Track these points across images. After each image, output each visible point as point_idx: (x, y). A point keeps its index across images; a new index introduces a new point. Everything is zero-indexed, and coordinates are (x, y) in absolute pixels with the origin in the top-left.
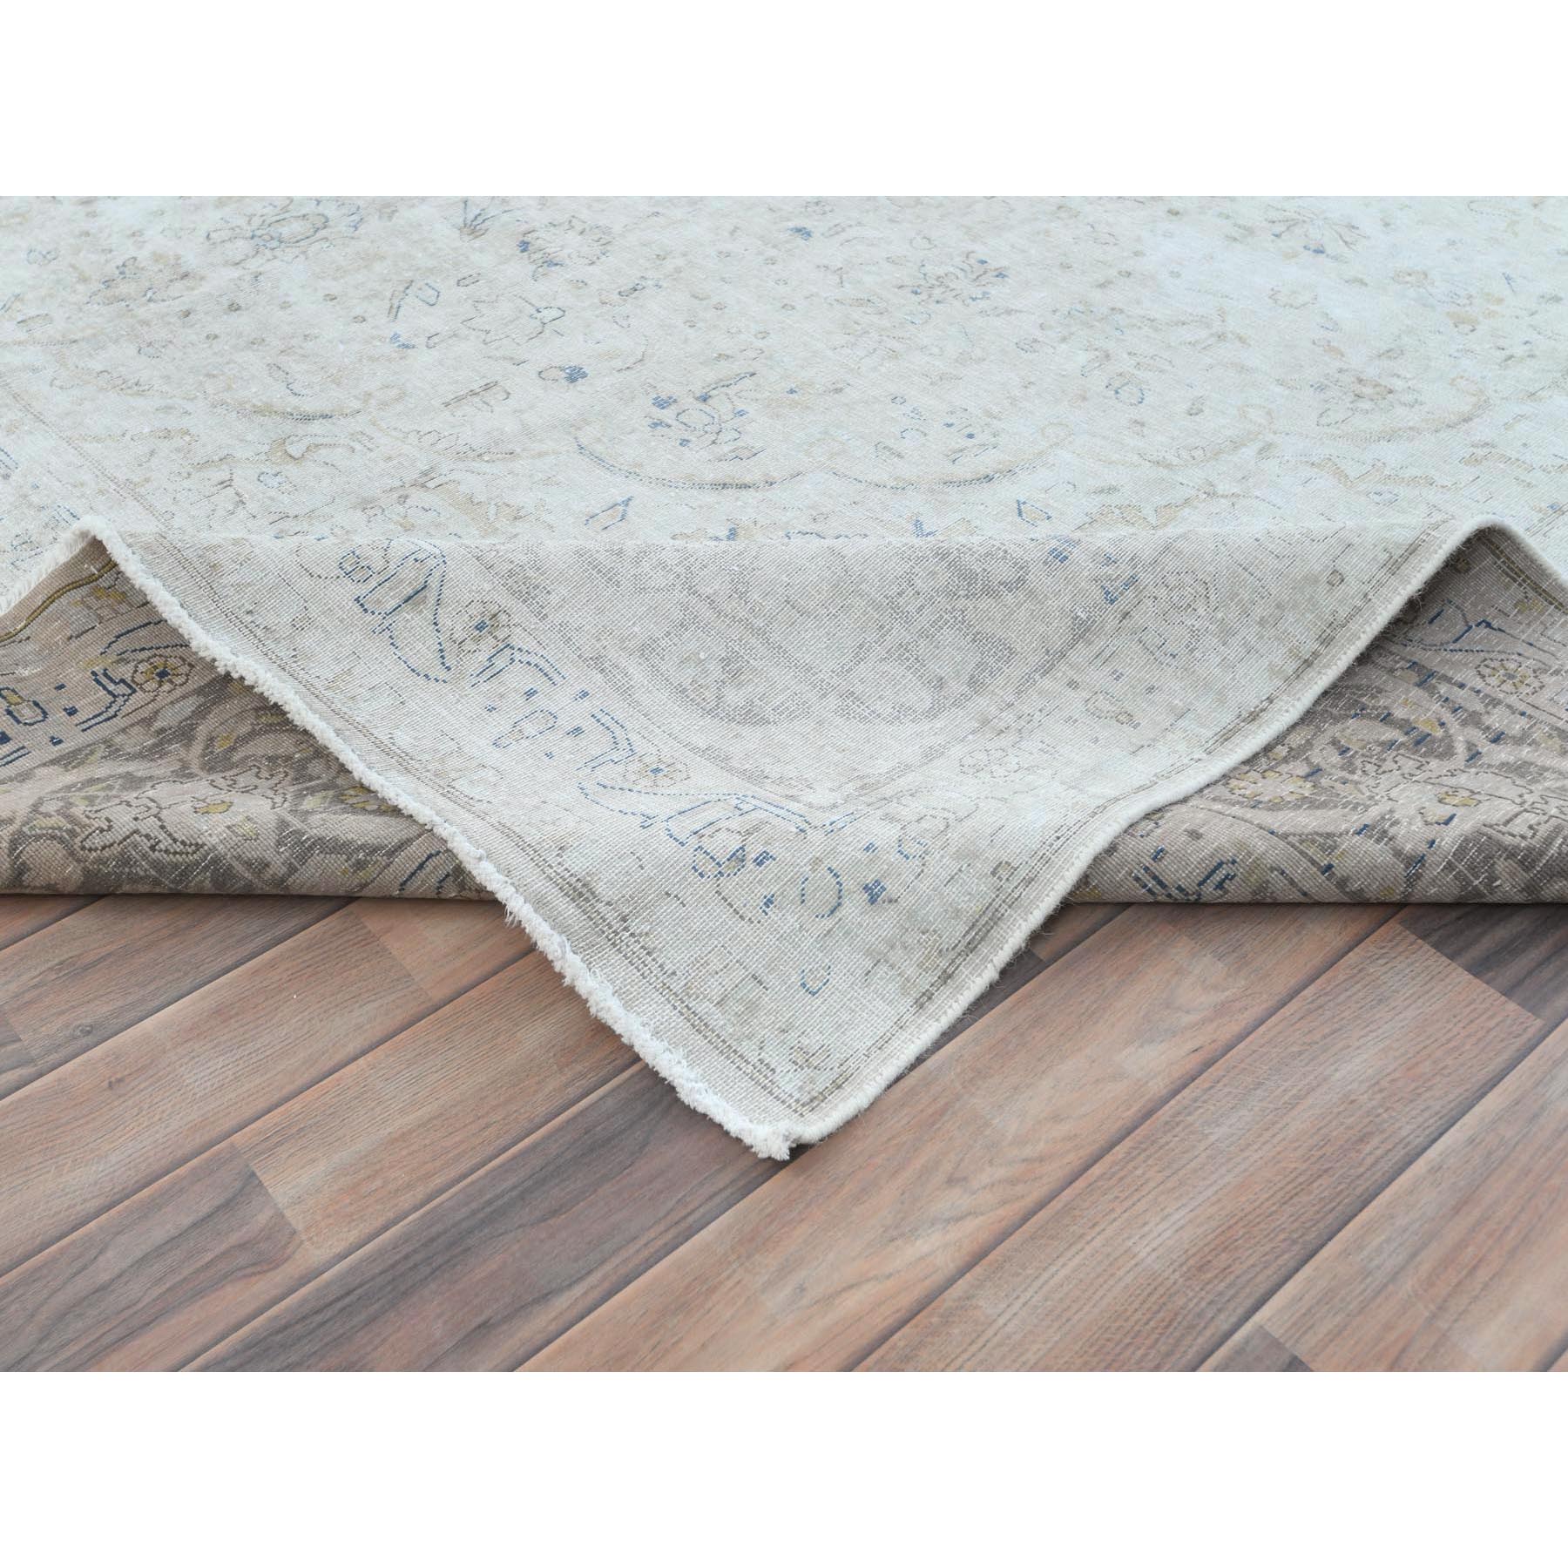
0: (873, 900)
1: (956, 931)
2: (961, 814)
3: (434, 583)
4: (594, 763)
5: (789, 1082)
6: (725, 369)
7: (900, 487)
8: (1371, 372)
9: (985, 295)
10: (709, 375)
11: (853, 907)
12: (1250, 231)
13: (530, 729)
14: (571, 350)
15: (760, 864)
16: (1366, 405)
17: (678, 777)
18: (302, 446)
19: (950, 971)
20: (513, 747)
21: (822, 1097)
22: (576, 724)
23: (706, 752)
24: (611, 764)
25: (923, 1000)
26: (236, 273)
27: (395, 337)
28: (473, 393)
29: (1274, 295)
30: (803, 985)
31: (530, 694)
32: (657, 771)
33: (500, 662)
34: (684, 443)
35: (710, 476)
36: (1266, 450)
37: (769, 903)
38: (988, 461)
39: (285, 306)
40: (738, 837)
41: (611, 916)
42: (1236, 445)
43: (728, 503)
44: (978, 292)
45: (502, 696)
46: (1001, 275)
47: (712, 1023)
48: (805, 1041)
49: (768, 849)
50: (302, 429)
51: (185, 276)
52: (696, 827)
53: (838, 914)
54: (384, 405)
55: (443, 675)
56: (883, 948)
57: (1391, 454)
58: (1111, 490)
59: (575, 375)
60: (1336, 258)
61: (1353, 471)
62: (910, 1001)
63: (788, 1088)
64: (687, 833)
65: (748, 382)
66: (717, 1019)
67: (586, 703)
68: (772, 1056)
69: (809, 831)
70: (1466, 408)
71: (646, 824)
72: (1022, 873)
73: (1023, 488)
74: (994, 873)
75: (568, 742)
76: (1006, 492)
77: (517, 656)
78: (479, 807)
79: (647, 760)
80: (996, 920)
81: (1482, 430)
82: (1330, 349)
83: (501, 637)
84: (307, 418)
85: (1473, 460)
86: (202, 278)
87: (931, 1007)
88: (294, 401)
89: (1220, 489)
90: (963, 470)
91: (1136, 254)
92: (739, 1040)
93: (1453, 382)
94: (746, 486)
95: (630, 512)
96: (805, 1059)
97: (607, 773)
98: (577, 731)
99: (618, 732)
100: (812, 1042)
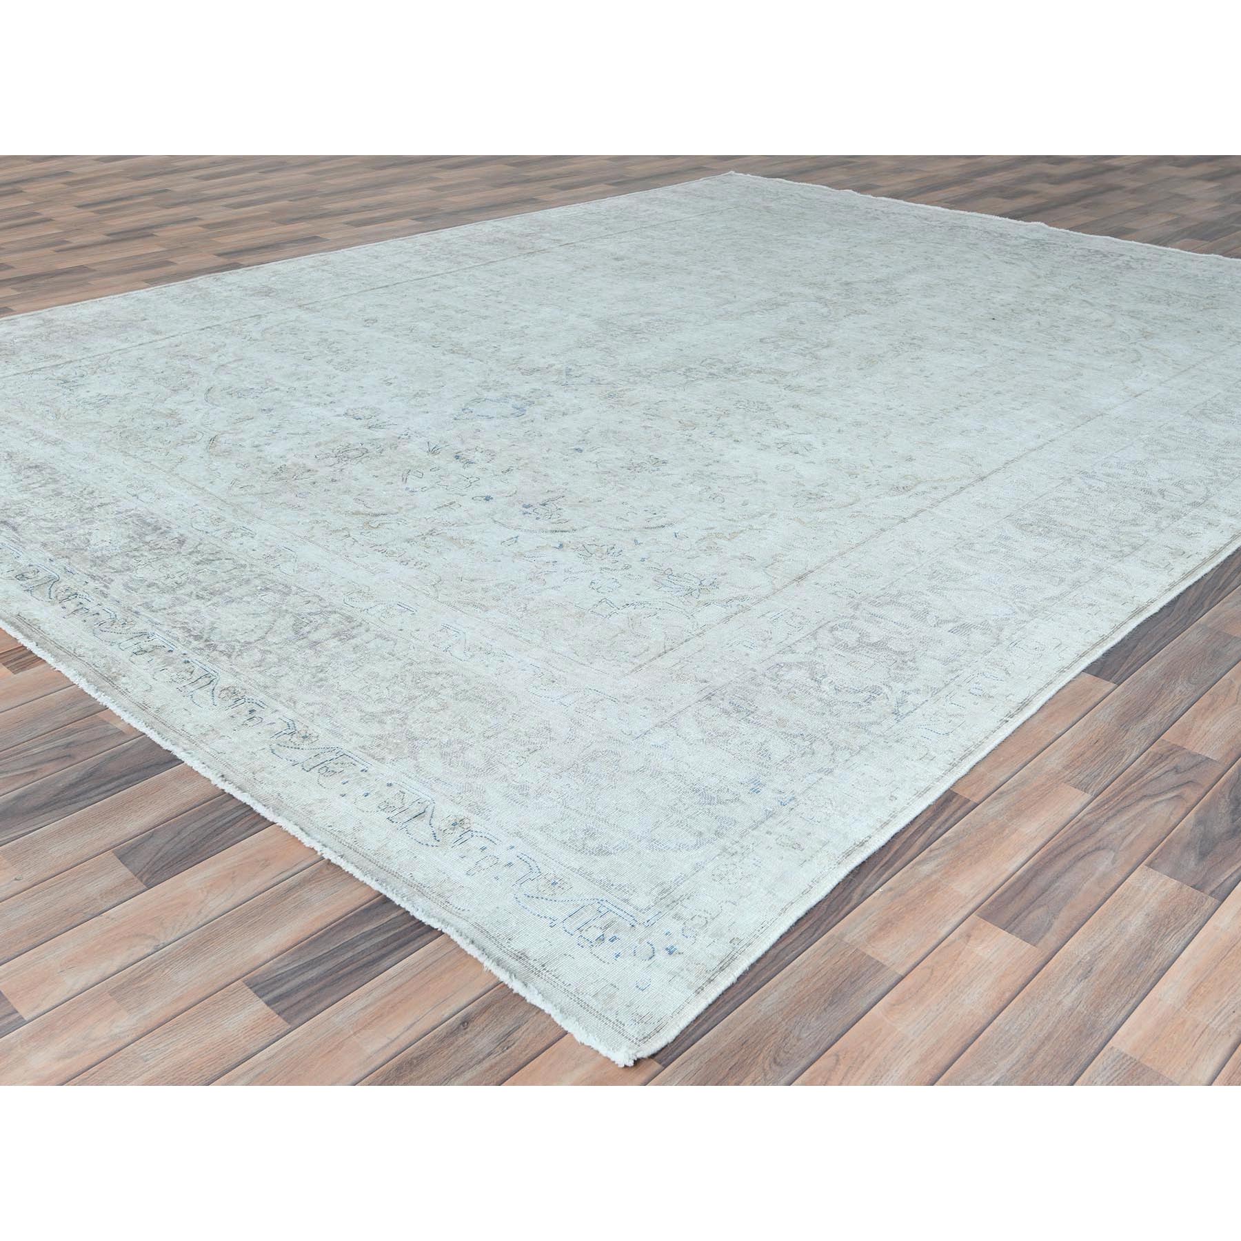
0: (671, 953)
1: (715, 964)
2: (714, 915)
3: (429, 810)
4: (521, 881)
5: (633, 1031)
6: (551, 495)
7: (628, 530)
8: (814, 491)
9: (658, 470)
10: (545, 498)
11: (661, 957)
12: (769, 447)
13: (485, 865)
14: (486, 491)
15: (612, 941)
16: (812, 501)
17: (566, 887)
18: (377, 523)
19: (713, 978)
20: (476, 875)
21: (649, 1037)
22: (509, 861)
23: (579, 871)
24: (530, 881)
25: (698, 991)
26: (332, 469)
27: (407, 489)
28: (445, 506)
29: (777, 467)
30: (637, 987)
31: (483, 849)
32: (554, 884)
33: (465, 837)
34: (537, 518)
35: (549, 529)
36: (772, 515)
37: (618, 956)
38: (663, 521)
39: (356, 480)
40: (600, 930)
41: (537, 965)
42: (761, 514)
43: (559, 536)
44: (656, 468)
45: (468, 851)
46: (664, 462)
47: (591, 1004)
48: (639, 1011)
49: (616, 935)
50: (375, 519)
51: (309, 471)
52: (579, 925)
53: (653, 959)
54: (408, 510)
55: (435, 843)
56: (678, 971)
57: (822, 515)
58: (712, 528)
59: (488, 499)
60: (803, 455)
61: (806, 520)
62: (693, 991)
63: (632, 1032)
64: (575, 929)
65: (561, 499)
66: (593, 1003)
67: (513, 851)
68: (622, 1018)
69: (637, 926)
70: (851, 501)
71: (552, 925)
72: (745, 942)
73: (678, 529)
74: (731, 942)
75: (505, 869)
76: (670, 530)
77: (475, 834)
78: (465, 914)
79: (549, 877)
80: (733, 959)
81: (857, 507)
82: (799, 483)
83: (466, 827)
84: (377, 515)
85: (853, 516)
86: (317, 471)
87: (703, 994)
88: (369, 510)
89: (755, 527)
90: (652, 524)
91: (721, 455)
92: (606, 1011)
93: (847, 494)
94: (565, 531)
95: (519, 541)
96: (640, 1019)
97: (529, 887)
98: (510, 864)
99: (532, 863)
100: (643, 1011)
